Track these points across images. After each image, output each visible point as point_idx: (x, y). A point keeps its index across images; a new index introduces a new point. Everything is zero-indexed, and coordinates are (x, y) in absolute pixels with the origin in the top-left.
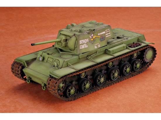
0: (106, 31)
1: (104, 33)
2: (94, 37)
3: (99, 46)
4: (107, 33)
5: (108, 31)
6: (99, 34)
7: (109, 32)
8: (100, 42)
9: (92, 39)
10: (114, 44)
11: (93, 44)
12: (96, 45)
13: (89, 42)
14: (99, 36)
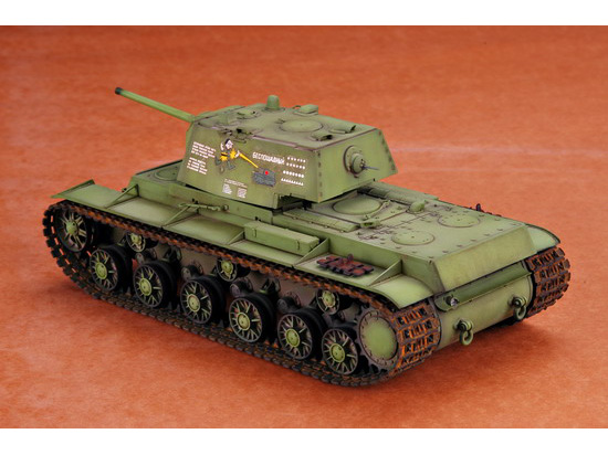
0: (290, 161)
1: (280, 162)
2: (233, 155)
3: (242, 195)
4: (290, 169)
5: (299, 164)
6: (255, 156)
7: (298, 171)
8: (249, 181)
9: (224, 158)
10: (306, 225)
11: (221, 173)
12: (230, 182)
13: (213, 162)
14: (254, 160)
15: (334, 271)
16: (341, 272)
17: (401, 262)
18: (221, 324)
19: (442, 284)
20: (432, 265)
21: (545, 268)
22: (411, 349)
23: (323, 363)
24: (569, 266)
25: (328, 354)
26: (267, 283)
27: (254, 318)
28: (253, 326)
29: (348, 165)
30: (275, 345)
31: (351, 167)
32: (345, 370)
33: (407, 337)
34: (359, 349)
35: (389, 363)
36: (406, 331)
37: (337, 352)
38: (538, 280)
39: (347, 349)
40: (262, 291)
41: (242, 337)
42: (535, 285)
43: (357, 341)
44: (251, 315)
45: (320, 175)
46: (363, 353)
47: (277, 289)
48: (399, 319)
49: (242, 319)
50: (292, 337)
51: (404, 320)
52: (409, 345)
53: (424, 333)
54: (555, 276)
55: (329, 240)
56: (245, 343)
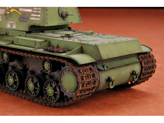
0: (34, 10)
1: (30, 11)
2: (12, 11)
3: (14, 27)
4: (34, 13)
6: (20, 10)
7: (38, 14)
8: (17, 20)
9: (8, 13)
10: (40, 36)
11: (7, 19)
12: (10, 22)
13: (4, 15)
14: (20, 12)
15: (49, 51)
16: (53, 52)
17: (82, 47)
18: (3, 84)
19: (101, 56)
20: (96, 47)
21: (146, 61)
22: (85, 85)
23: (44, 98)
24: (156, 62)
25: (46, 93)
26: (23, 65)
27: (16, 79)
28: (15, 83)
29: (60, 13)
30: (24, 92)
31: (62, 14)
32: (54, 100)
33: (83, 79)
34: (60, 89)
35: (74, 94)
36: (82, 77)
37: (50, 91)
38: (143, 65)
39: (55, 89)
40: (21, 68)
41: (10, 88)
42: (142, 67)
43: (59, 84)
44: (14, 78)
45: (47, 15)
46: (62, 90)
47: (27, 67)
48: (79, 71)
49: (10, 79)
50: (31, 86)
51: (81, 71)
52: (84, 84)
53: (91, 79)
54: (150, 65)
55: (50, 41)
56: (12, 91)
